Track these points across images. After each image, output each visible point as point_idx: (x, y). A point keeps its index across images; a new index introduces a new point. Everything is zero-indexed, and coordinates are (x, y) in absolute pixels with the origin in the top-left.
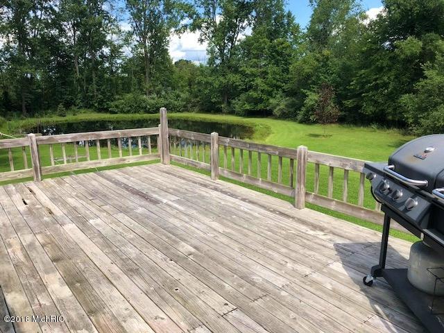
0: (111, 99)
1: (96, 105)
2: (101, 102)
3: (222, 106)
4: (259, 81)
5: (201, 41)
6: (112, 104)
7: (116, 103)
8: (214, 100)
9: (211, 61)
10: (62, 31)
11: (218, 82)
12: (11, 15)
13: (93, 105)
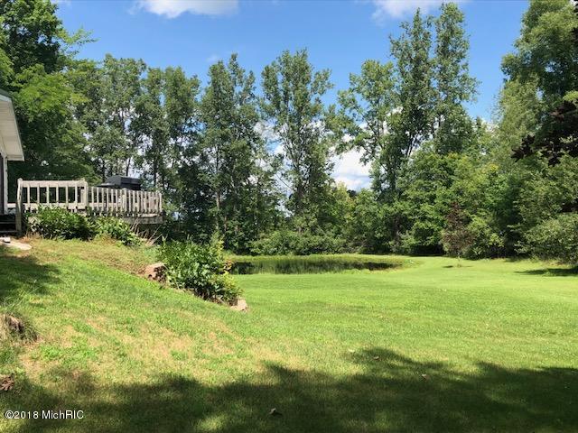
0: (253, 236)
1: (236, 245)
2: (242, 241)
3: (390, 243)
4: (426, 207)
5: (365, 161)
6: (255, 243)
7: (260, 242)
8: (378, 235)
9: (377, 186)
10: (204, 159)
11: (382, 211)
12: (151, 144)
13: (232, 245)
